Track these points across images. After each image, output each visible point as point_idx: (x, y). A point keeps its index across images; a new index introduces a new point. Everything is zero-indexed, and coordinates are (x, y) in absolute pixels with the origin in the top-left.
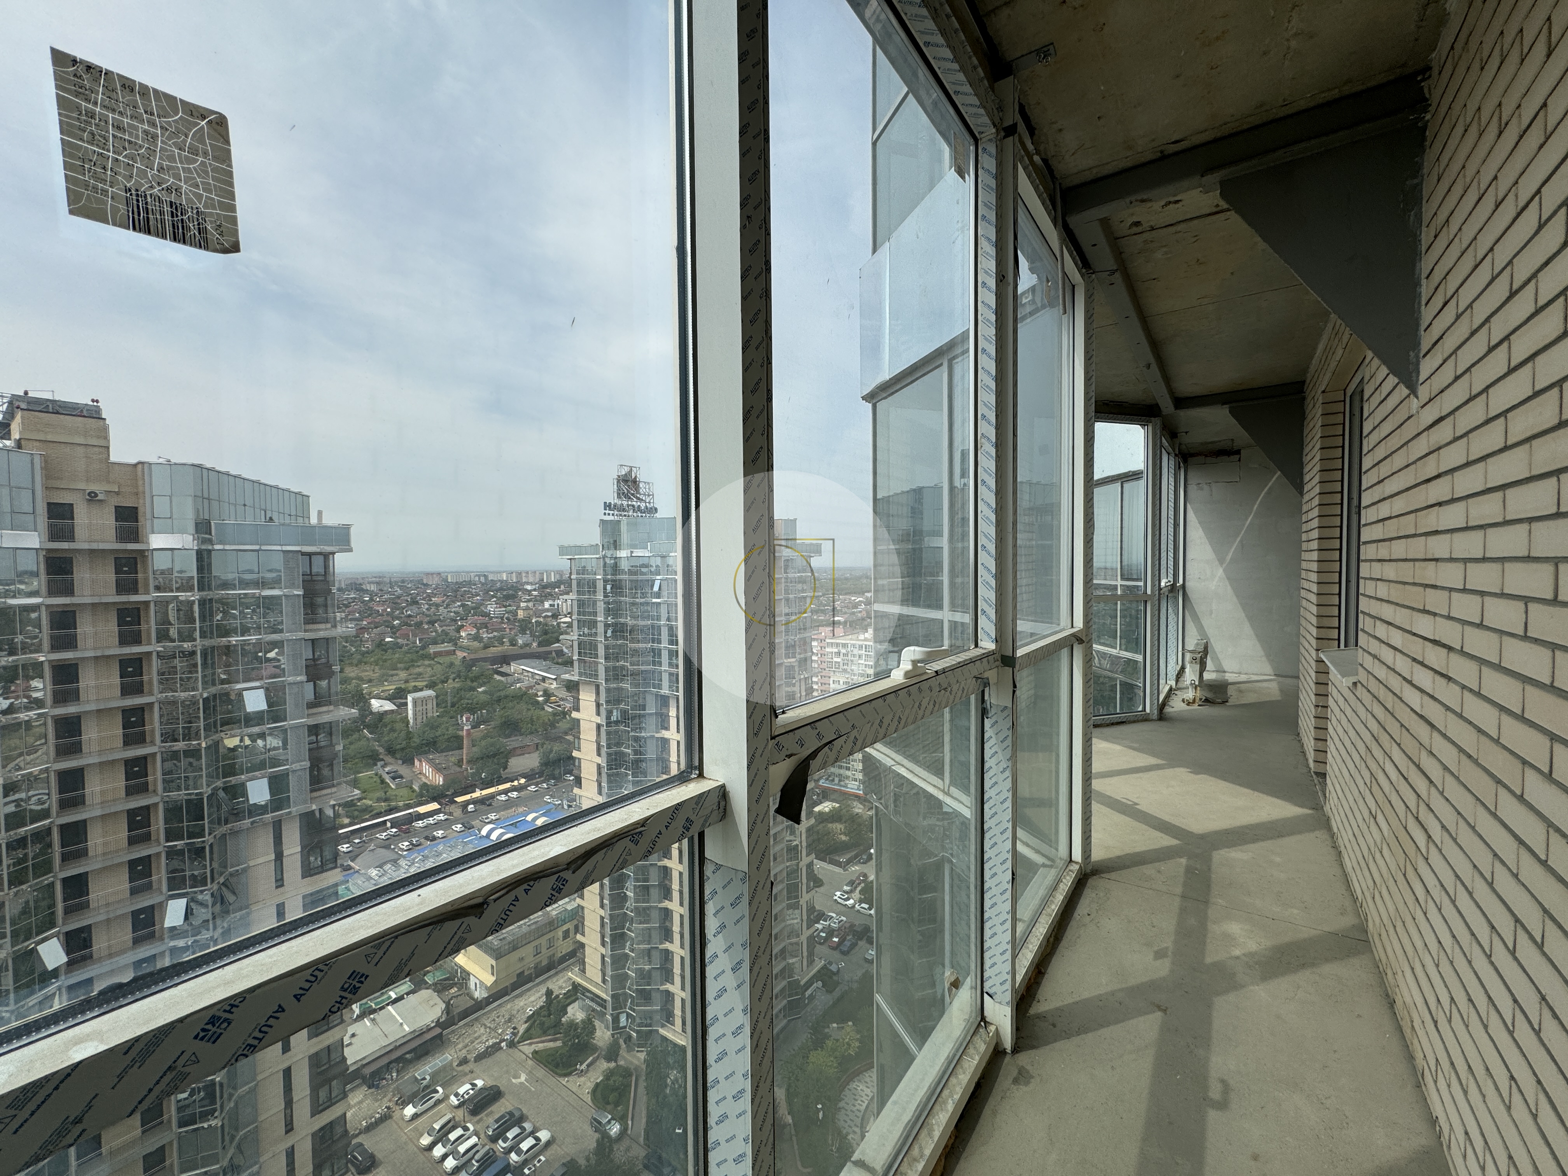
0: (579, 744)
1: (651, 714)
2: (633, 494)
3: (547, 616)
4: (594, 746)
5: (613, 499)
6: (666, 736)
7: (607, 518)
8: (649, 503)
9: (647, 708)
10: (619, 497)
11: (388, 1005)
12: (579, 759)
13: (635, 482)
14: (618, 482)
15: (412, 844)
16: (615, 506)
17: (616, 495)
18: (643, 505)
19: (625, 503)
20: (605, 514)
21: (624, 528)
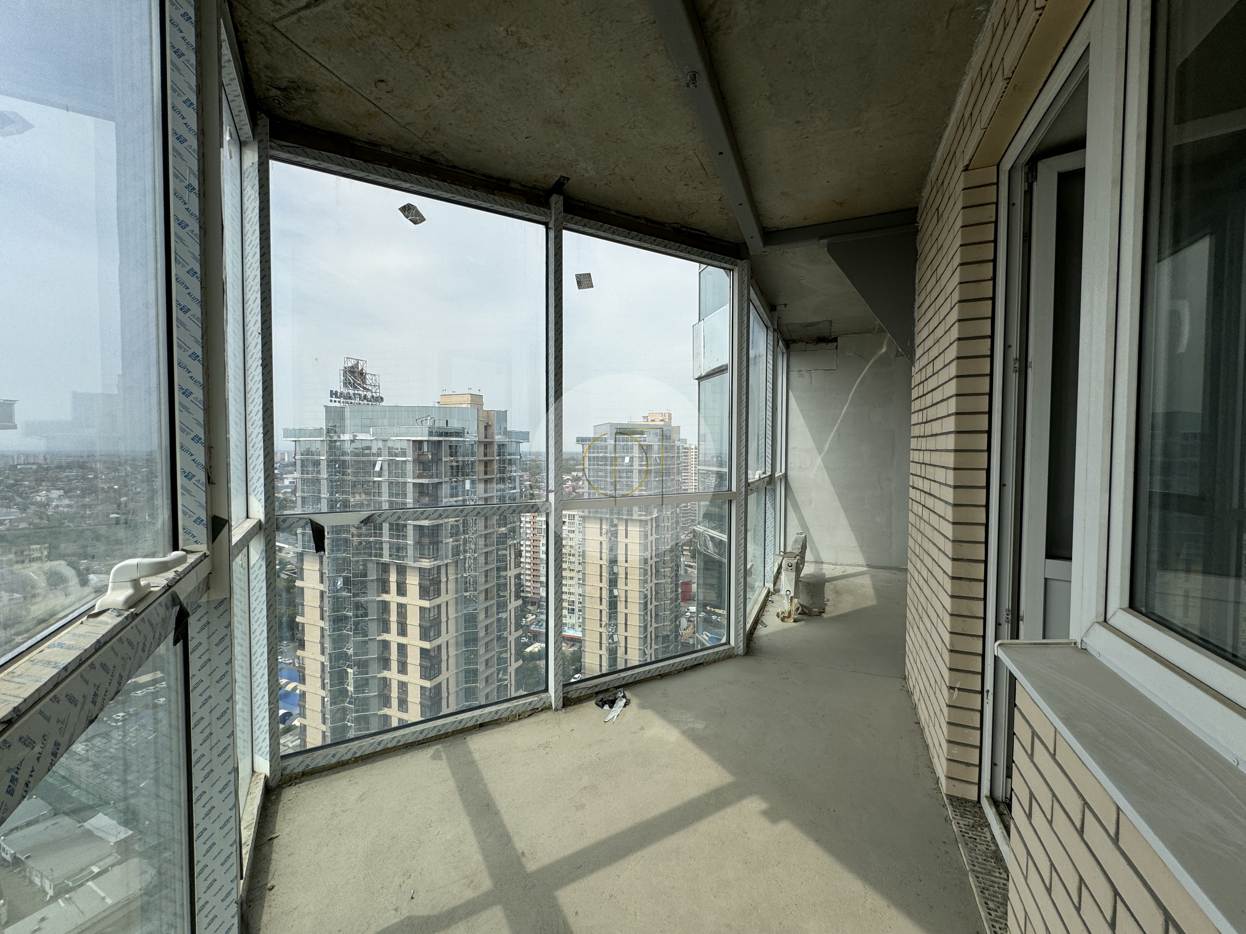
0: (303, 610)
1: (372, 580)
2: (359, 384)
3: (285, 493)
4: (318, 612)
5: (339, 387)
6: (386, 599)
7: (333, 404)
8: (376, 393)
9: (368, 575)
10: (345, 385)
11: (87, 881)
12: (303, 624)
13: (361, 373)
14: (345, 372)
15: (128, 714)
16: (341, 394)
17: (342, 384)
18: (369, 395)
19: (351, 392)
20: (331, 401)
21: (347, 414)
